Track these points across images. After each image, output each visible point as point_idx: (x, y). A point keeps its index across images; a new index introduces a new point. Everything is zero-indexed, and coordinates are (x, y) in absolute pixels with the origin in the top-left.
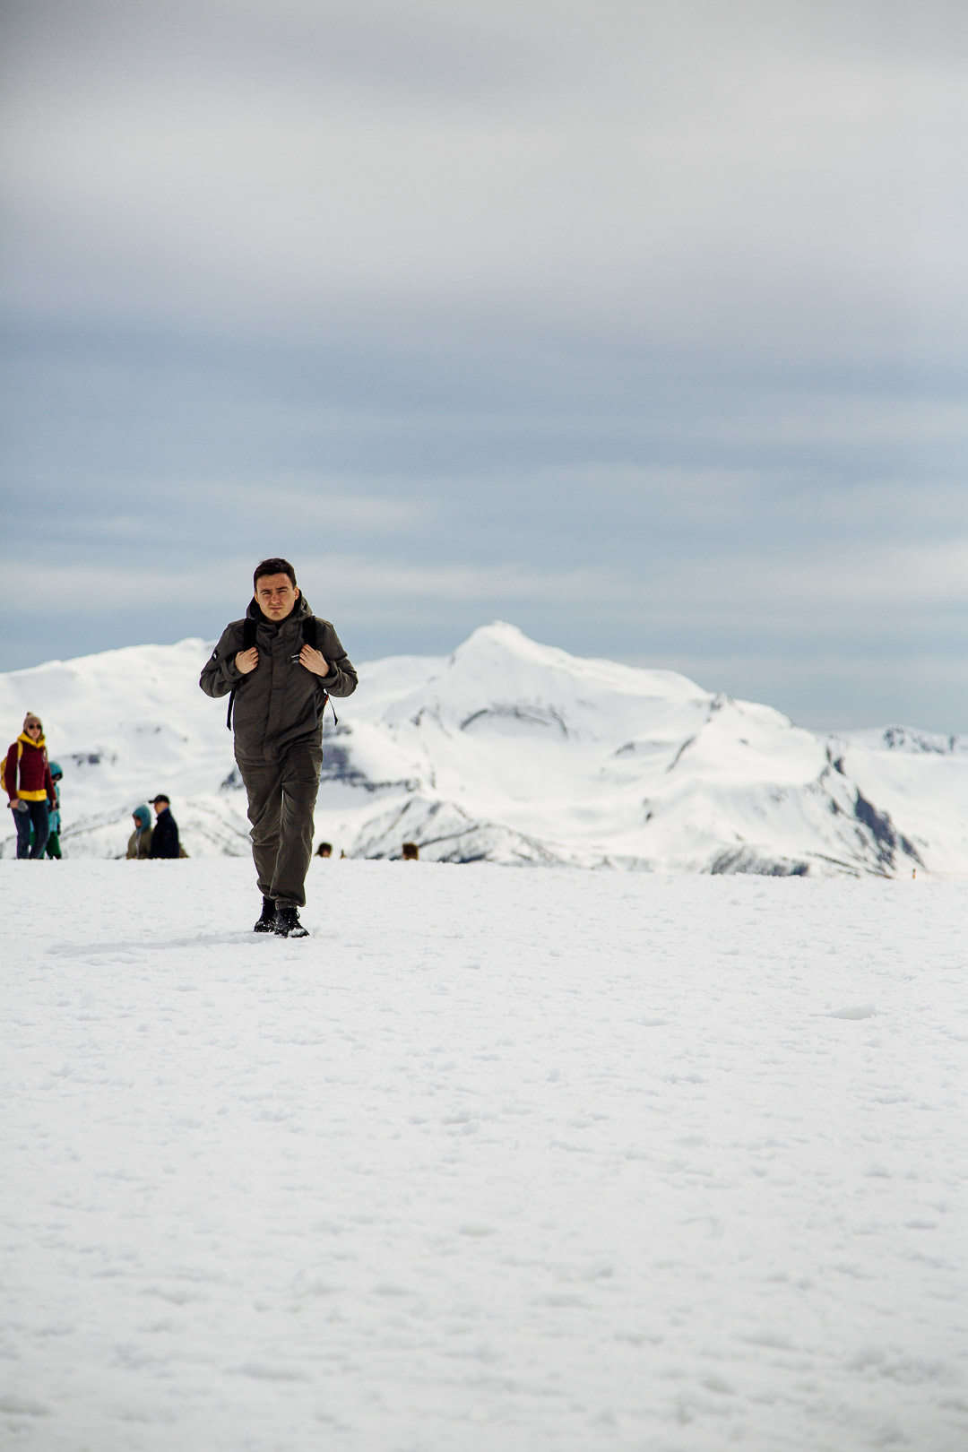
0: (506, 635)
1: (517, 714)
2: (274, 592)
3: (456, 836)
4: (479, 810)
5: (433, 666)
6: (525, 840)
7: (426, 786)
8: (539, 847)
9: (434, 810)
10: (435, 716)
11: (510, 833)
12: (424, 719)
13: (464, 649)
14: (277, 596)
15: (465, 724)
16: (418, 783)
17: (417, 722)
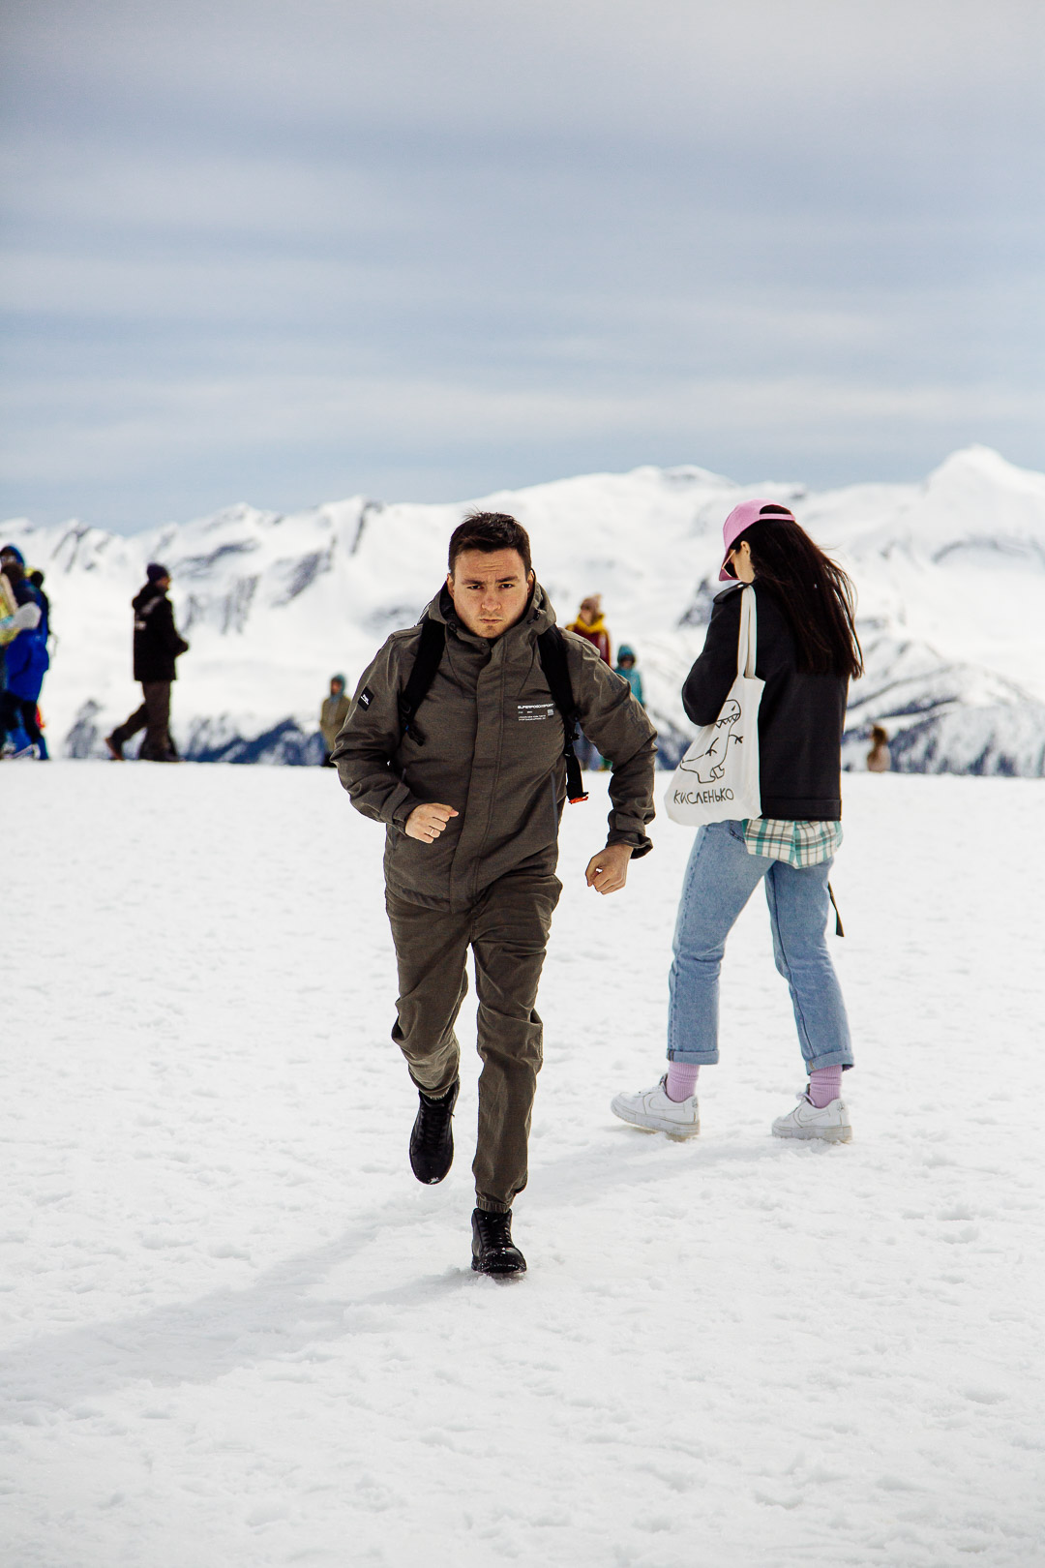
0: (983, 461)
1: (994, 545)
2: (492, 587)
3: (927, 677)
4: (952, 650)
5: (905, 494)
6: (1002, 681)
7: (894, 624)
8: (1016, 689)
9: (903, 649)
10: (906, 548)
11: (987, 675)
12: (895, 553)
13: (938, 477)
14: (495, 596)
15: (939, 557)
16: (886, 621)
17: (885, 555)
